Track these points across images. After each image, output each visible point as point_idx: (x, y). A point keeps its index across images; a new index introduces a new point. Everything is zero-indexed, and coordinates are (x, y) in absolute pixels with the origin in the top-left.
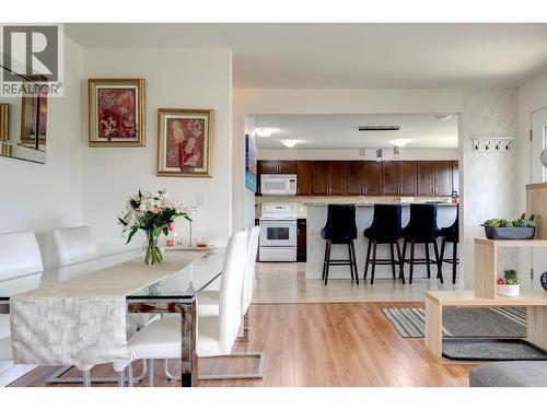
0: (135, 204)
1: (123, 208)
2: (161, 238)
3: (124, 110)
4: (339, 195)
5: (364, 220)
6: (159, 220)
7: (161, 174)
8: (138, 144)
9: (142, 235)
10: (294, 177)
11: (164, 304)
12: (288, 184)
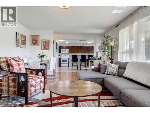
0: (39, 54)
1: (38, 55)
2: (43, 59)
3: (36, 40)
4: (77, 53)
5: (79, 58)
6: (42, 56)
7: (42, 50)
8: (39, 45)
9: (40, 58)
10: (68, 49)
11: (43, 64)
12: (67, 51)
